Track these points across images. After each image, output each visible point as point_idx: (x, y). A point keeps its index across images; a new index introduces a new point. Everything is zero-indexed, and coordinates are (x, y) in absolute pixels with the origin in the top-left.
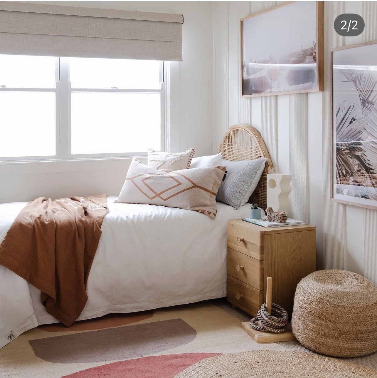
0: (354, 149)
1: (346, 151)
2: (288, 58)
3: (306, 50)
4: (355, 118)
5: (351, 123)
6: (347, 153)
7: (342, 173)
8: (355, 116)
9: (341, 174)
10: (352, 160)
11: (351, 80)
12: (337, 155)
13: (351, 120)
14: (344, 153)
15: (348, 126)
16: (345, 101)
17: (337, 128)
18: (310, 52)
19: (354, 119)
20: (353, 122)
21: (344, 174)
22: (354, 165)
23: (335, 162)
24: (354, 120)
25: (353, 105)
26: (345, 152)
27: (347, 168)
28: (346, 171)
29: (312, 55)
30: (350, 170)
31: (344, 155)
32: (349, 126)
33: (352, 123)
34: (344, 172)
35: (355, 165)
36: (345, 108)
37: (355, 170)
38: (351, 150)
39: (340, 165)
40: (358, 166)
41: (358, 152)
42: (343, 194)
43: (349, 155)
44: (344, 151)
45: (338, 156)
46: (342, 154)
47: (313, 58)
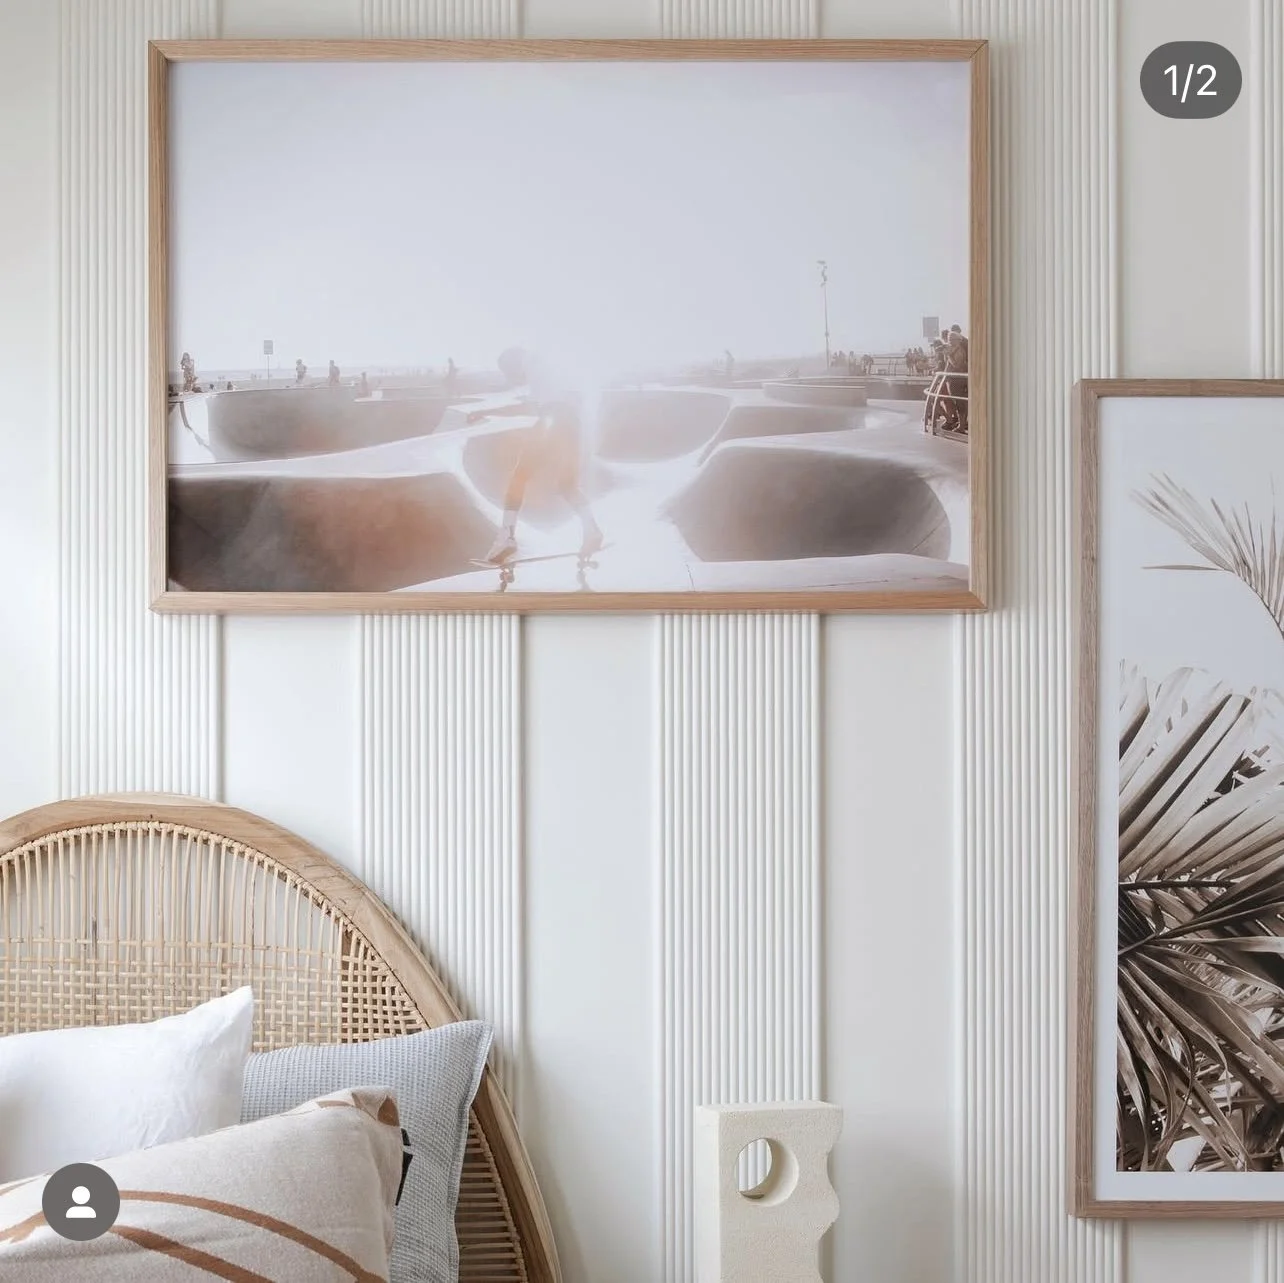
0: (1248, 925)
1: (1191, 938)
2: (693, 389)
3: (869, 360)
4: (1257, 762)
5: (1225, 786)
6: (1200, 950)
7: (1162, 1054)
8: (1260, 754)
9: (1151, 1061)
10: (1234, 982)
11: (1230, 562)
12: (1122, 960)
13: (1230, 773)
14: (1175, 949)
15: (1209, 802)
16: (1185, 671)
17: (1124, 823)
18: (907, 377)
19: (1246, 768)
20: (1238, 783)
21: (1177, 1057)
22: (1247, 1007)
23: (1110, 997)
24: (1251, 772)
25: (1241, 691)
26: (1186, 945)
27: (1195, 1026)
28: (1191, 1041)
29: (921, 397)
30: (1220, 1035)
31: (1176, 956)
32: (1213, 805)
33: (1234, 791)
34: (1176, 1050)
35: (1255, 1006)
36: (1185, 709)
37: (1250, 1033)
38: (1228, 928)
39: (1143, 1015)
40: (1275, 1011)
41: (1274, 939)
42: (1167, 1168)
43: (1212, 958)
44: (1180, 938)
45: (1134, 965)
46: (1163, 957)
47: (928, 417)
